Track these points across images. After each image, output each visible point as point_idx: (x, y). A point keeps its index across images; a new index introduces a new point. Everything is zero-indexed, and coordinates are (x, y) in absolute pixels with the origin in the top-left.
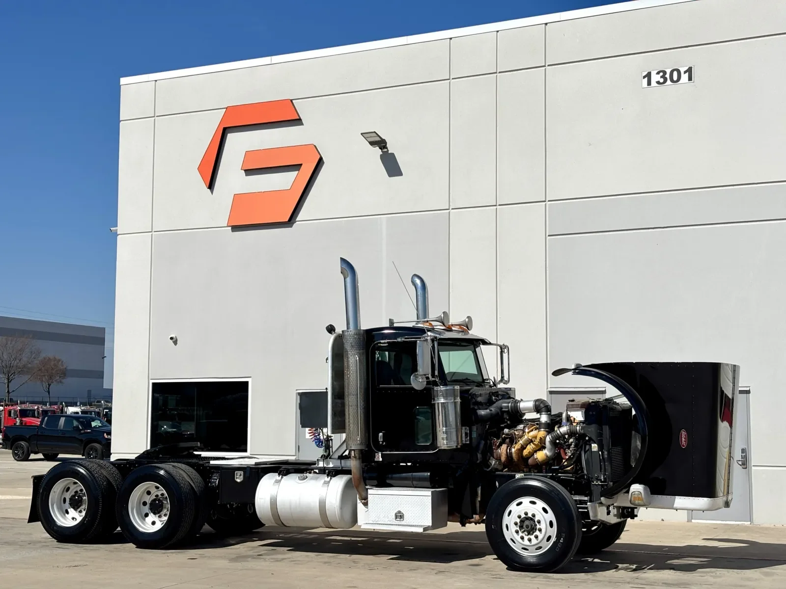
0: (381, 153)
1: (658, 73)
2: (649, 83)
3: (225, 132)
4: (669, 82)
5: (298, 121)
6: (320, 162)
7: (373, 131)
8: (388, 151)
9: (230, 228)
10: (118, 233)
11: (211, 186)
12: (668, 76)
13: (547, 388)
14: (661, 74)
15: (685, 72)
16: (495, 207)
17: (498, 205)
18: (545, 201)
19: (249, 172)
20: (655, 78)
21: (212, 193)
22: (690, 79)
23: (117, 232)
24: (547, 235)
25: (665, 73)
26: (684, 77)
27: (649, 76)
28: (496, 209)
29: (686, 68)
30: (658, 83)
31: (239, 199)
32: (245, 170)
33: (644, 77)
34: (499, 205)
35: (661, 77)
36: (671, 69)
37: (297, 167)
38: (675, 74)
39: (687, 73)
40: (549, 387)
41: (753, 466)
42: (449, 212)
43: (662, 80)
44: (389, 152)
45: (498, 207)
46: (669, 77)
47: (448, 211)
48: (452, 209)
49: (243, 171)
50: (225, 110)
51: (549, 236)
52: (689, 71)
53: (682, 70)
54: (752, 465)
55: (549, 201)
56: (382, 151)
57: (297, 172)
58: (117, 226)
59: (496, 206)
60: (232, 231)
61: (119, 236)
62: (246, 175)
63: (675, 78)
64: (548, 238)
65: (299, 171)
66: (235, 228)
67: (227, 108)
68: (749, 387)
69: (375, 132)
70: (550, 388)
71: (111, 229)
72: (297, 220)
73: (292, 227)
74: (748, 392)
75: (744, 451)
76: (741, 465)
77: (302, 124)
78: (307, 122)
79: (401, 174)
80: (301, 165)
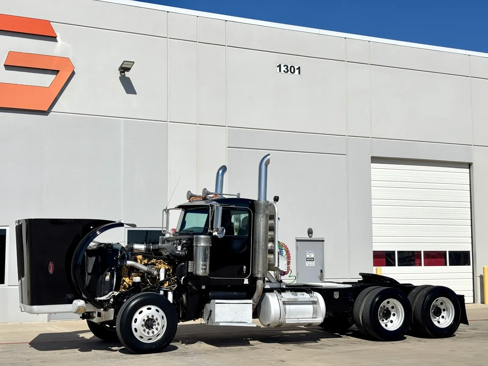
0: (120, 76)
1: (284, 66)
2: (280, 71)
4: (289, 72)
5: (53, 38)
6: (73, 73)
8: (125, 75)
12: (289, 69)
14: (286, 67)
15: (297, 69)
17: (198, 124)
18: (225, 126)
19: (8, 67)
20: (283, 68)
22: (299, 73)
24: (227, 146)
25: (288, 67)
26: (297, 71)
27: (280, 66)
29: (297, 67)
30: (284, 71)
32: (6, 66)
33: (278, 66)
35: (286, 69)
36: (290, 66)
37: (56, 72)
38: (292, 68)
39: (298, 70)
41: (326, 279)
43: (286, 71)
44: (126, 76)
45: (198, 125)
46: (290, 70)
47: (167, 123)
48: (169, 122)
49: (4, 66)
51: (228, 147)
52: (299, 68)
53: (296, 67)
55: (228, 127)
56: (121, 74)
57: (56, 76)
62: (6, 70)
63: (292, 71)
64: (227, 149)
68: (324, 238)
72: (52, 111)
73: (48, 115)
74: (323, 241)
75: (321, 271)
76: (320, 279)
77: (56, 41)
78: (62, 39)
79: (136, 94)
80: (59, 71)
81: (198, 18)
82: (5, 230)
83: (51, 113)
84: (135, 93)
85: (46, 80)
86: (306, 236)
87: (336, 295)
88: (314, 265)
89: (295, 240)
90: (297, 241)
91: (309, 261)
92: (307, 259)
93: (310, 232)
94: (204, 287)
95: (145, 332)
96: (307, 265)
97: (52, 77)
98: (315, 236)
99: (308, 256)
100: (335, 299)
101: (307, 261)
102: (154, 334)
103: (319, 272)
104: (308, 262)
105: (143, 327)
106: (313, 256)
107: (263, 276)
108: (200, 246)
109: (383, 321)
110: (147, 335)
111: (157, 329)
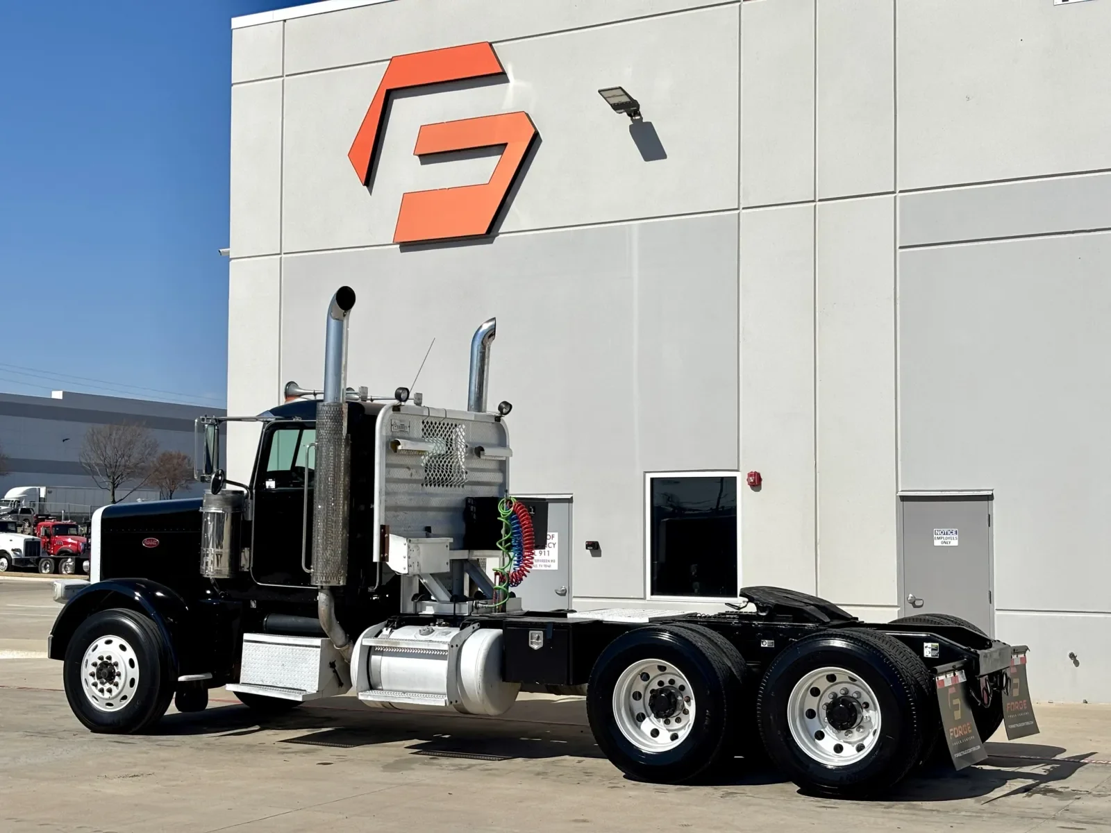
0: (631, 123)
3: (389, 96)
5: (500, 77)
6: (535, 140)
7: (617, 86)
8: (642, 118)
9: (398, 246)
10: (231, 257)
11: (369, 181)
13: (897, 492)
16: (813, 204)
17: (817, 200)
18: (894, 192)
19: (426, 158)
21: (371, 192)
23: (229, 256)
24: (898, 247)
28: (815, 206)
31: (411, 201)
32: (420, 156)
34: (820, 200)
37: (500, 148)
40: (900, 490)
42: (739, 214)
44: (644, 121)
45: (818, 204)
47: (737, 212)
48: (743, 208)
49: (417, 157)
50: (388, 62)
51: (901, 248)
55: (901, 192)
56: (632, 120)
57: (500, 156)
58: (229, 247)
59: (814, 201)
60: (401, 252)
61: (233, 261)
62: (422, 164)
64: (899, 251)
65: (502, 154)
66: (406, 246)
67: (391, 60)
69: (620, 88)
70: (902, 491)
71: (221, 250)
72: (500, 231)
73: (492, 243)
77: (507, 81)
78: (515, 77)
79: (667, 156)
80: (505, 145)
83: (500, 236)
84: (662, 155)
85: (480, 171)
87: (536, 642)
94: (253, 605)
97: (492, 161)
100: (532, 649)
102: (112, 695)
105: (94, 679)
107: (326, 582)
108: (208, 513)
109: (667, 722)
110: (100, 694)
111: (116, 685)
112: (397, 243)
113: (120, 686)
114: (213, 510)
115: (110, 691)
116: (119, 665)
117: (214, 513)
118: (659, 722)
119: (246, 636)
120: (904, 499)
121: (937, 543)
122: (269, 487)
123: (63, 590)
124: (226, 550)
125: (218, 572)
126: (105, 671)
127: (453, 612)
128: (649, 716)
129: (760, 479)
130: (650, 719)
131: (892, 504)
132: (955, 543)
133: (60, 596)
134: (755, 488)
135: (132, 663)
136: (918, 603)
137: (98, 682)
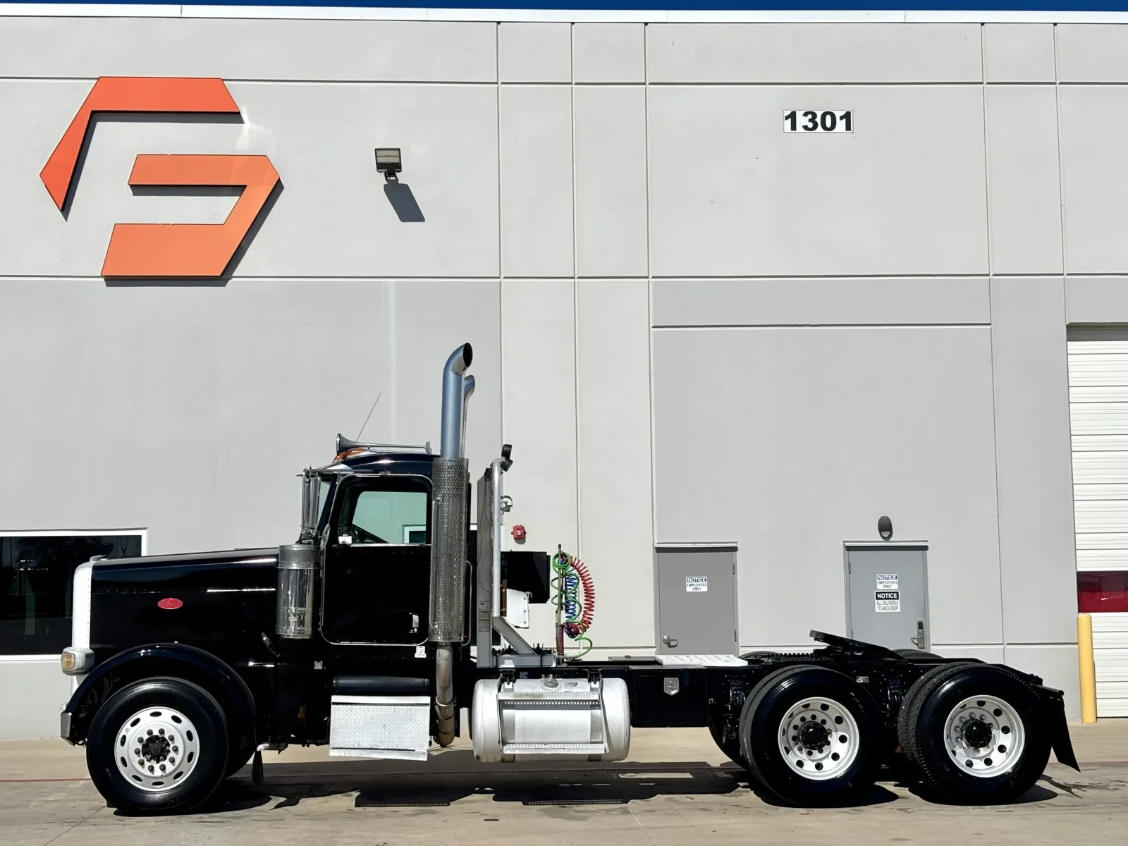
0: (386, 183)
1: (806, 114)
2: (794, 127)
3: (96, 116)
4: (820, 129)
5: (234, 116)
6: (278, 188)
7: (397, 147)
8: (397, 180)
9: (103, 279)
11: (65, 208)
12: (818, 120)
13: (654, 544)
14: (810, 116)
15: (842, 118)
16: (572, 280)
17: (576, 276)
18: (647, 277)
19: (138, 189)
20: (802, 121)
21: (66, 220)
22: (848, 127)
24: (651, 325)
25: (814, 115)
26: (841, 125)
27: (792, 116)
28: (575, 282)
29: (843, 113)
30: (806, 127)
31: (122, 233)
32: (133, 186)
33: (787, 118)
34: (579, 277)
35: (810, 120)
36: (823, 112)
37: (238, 189)
38: (828, 118)
39: (845, 120)
40: (655, 542)
41: (933, 645)
42: (500, 282)
43: (810, 125)
44: (400, 182)
45: (577, 280)
46: (822, 122)
47: (498, 280)
48: (505, 278)
49: (129, 187)
50: (96, 81)
51: (654, 327)
52: (847, 116)
53: (838, 114)
54: (931, 643)
55: (653, 277)
56: (386, 179)
57: (238, 197)
59: (573, 277)
60: (107, 286)
62: (134, 195)
63: (828, 124)
64: (653, 330)
65: (240, 196)
66: (113, 280)
67: (98, 79)
68: (926, 541)
69: (399, 149)
70: (658, 543)
72: (233, 275)
73: (225, 286)
74: (925, 548)
75: (920, 625)
76: (917, 645)
77: (241, 121)
78: (251, 119)
79: (422, 219)
80: (244, 187)
81: (573, 26)
82: (140, 537)
83: (234, 279)
85: (217, 209)
86: (875, 538)
87: (672, 688)
88: (899, 610)
89: (842, 549)
90: (849, 549)
91: (885, 599)
92: (879, 596)
93: (885, 526)
94: (318, 666)
95: (143, 767)
96: (877, 610)
97: (226, 204)
98: (898, 538)
99: (880, 587)
100: (668, 696)
101: (877, 599)
102: (165, 773)
103: (916, 626)
104: (881, 602)
105: (139, 757)
106: (895, 587)
107: (449, 639)
108: (289, 570)
109: (810, 753)
110: (149, 774)
111: (172, 761)
112: (102, 276)
113: (177, 762)
114: (295, 566)
115: (163, 768)
116: (175, 739)
117: (297, 570)
118: (802, 754)
119: (335, 699)
120: (659, 550)
121: (689, 589)
122: (343, 542)
123: (84, 658)
124: (308, 609)
125: (301, 632)
126: (156, 746)
127: (539, 664)
128: (792, 749)
129: (525, 533)
130: (793, 752)
131: (649, 555)
132: (704, 589)
133: (80, 666)
134: (519, 541)
135: (189, 735)
136: (672, 643)
137: (145, 759)
